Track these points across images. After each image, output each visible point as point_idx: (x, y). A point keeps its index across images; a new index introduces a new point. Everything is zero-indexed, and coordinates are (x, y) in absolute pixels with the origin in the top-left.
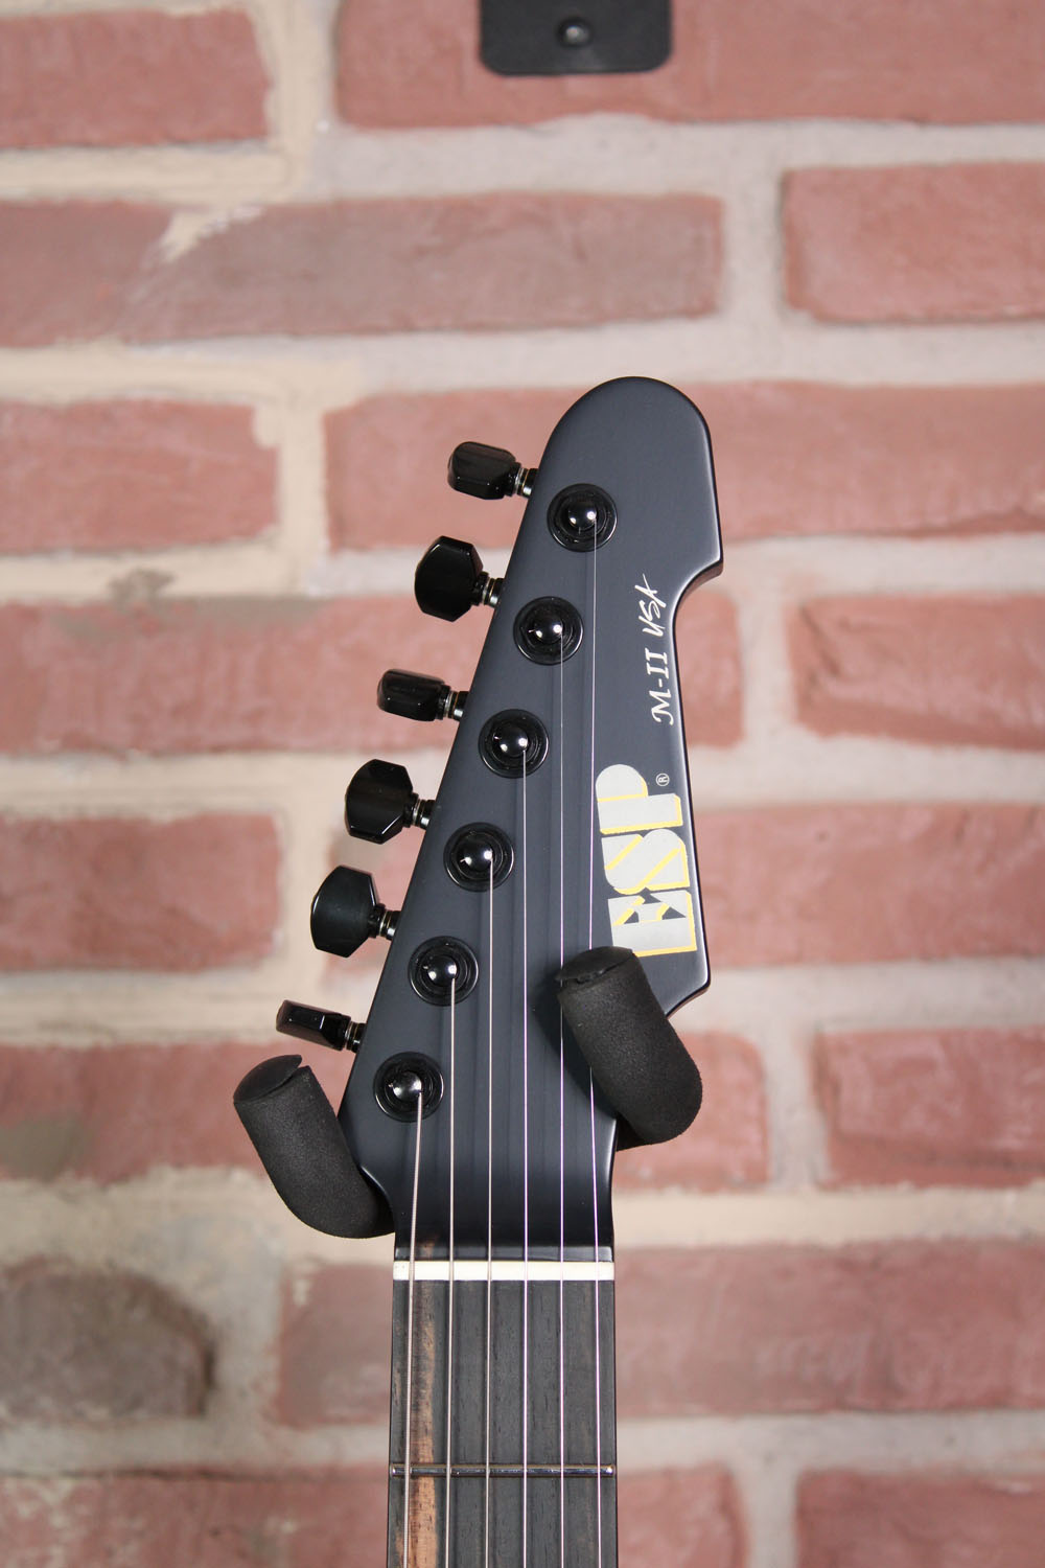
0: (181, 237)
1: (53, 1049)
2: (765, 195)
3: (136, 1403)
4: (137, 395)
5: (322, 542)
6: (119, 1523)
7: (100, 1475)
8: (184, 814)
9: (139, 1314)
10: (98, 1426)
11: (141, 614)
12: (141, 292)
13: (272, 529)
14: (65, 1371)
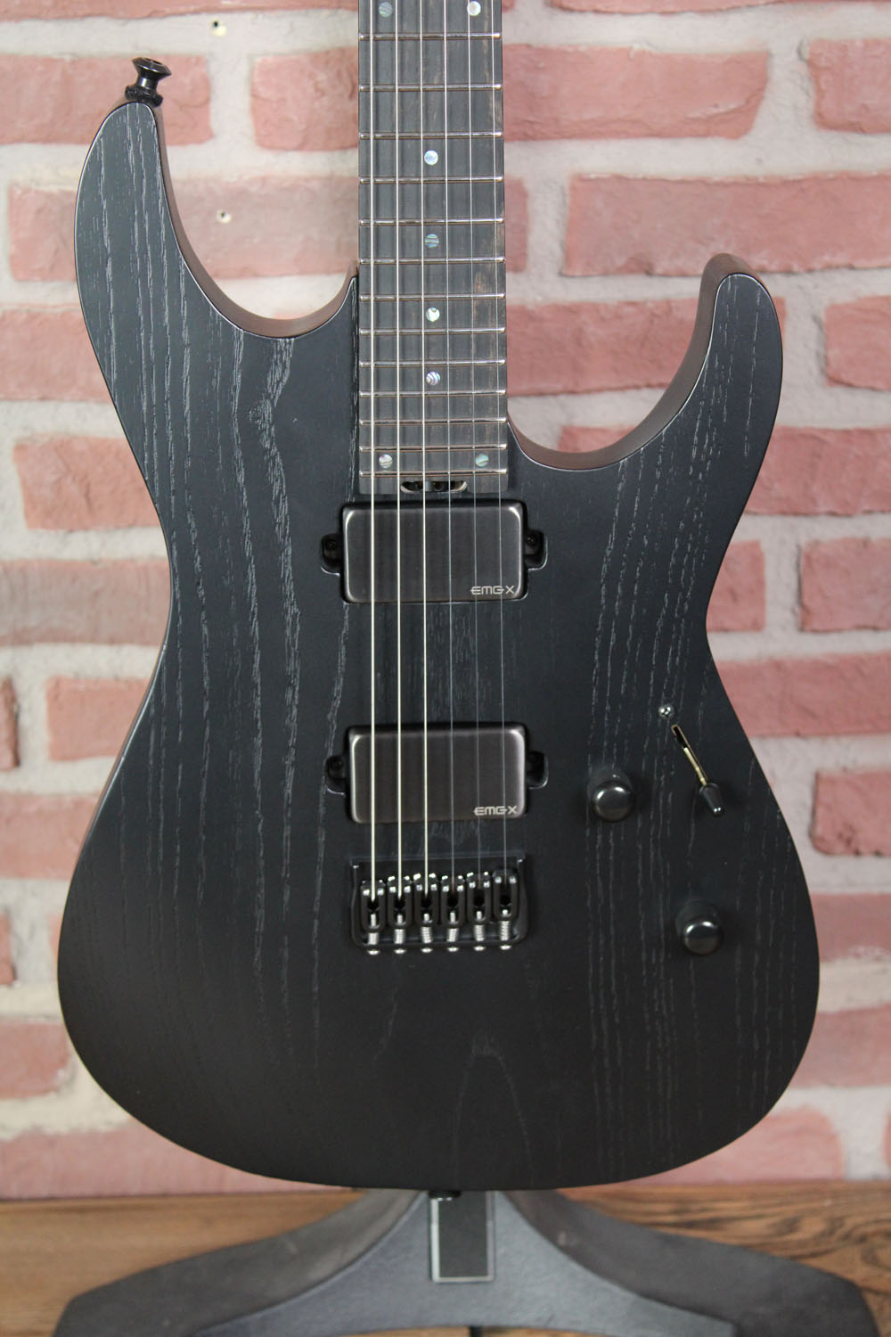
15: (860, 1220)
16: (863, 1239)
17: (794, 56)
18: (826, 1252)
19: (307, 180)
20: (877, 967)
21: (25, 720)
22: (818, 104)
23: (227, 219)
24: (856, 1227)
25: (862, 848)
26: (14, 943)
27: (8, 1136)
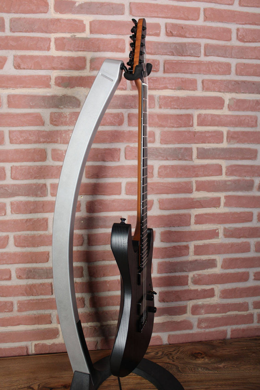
0: (77, 4)
1: (66, 76)
2: (128, 4)
3: (74, 107)
4: (73, 19)
5: (89, 33)
6: (73, 116)
7: (71, 112)
9: (74, 99)
10: (71, 108)
11: (74, 38)
12: (74, 9)
13: (85, 32)
14: (68, 104)
15: (166, 352)
16: (167, 355)
17: (156, 200)
18: (163, 357)
20: (167, 316)
21: (53, 289)
22: (160, 206)
24: (166, 353)
25: (165, 301)
26: (51, 318)
27: (50, 344)
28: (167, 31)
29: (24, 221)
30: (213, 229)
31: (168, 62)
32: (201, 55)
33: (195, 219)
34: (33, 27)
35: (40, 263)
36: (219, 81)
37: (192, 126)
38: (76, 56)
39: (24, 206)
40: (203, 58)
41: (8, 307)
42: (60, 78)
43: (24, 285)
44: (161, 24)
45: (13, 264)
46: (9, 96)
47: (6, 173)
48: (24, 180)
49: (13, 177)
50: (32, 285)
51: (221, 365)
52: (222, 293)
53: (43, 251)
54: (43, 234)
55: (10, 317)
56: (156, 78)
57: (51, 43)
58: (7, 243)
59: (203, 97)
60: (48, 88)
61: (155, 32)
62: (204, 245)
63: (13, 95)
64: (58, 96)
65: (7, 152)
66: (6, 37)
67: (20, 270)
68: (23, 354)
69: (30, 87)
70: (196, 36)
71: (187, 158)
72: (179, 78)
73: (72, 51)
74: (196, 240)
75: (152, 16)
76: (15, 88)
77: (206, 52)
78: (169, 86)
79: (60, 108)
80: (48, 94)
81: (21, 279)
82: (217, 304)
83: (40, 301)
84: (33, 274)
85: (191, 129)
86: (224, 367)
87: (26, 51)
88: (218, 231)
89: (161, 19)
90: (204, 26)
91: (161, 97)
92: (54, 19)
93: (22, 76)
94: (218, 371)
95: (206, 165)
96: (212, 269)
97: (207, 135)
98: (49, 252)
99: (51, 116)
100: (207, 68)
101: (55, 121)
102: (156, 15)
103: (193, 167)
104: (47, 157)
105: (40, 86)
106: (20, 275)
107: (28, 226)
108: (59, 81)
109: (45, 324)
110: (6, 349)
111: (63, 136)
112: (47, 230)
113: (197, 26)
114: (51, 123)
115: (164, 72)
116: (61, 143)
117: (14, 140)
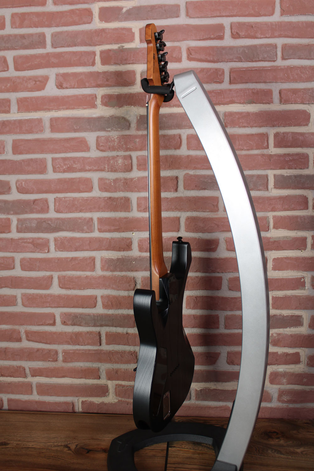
0: (124, 10)
1: (114, 94)
2: (184, 4)
3: (123, 129)
4: (120, 27)
5: (139, 42)
6: (122, 140)
7: (120, 136)
8: (126, 70)
9: (123, 120)
10: (119, 131)
11: (121, 50)
12: (120, 16)
13: (134, 41)
14: (116, 126)
19: (147, 257)
21: (102, 338)
22: (227, 247)
23: (134, 262)
25: (235, 364)
26: (100, 373)
27: (99, 403)
28: (233, 33)
29: (69, 260)
30: (296, 277)
31: (235, 70)
32: (276, 59)
33: (272, 264)
34: (76, 41)
35: (86, 308)
36: (302, 91)
37: (267, 147)
38: (124, 71)
39: (69, 242)
40: (280, 63)
41: (52, 356)
42: (107, 97)
43: (69, 333)
44: (225, 25)
45: (57, 307)
46: (51, 120)
47: (49, 206)
48: (68, 213)
49: (56, 210)
50: (78, 332)
51: (299, 450)
52: (310, 360)
53: (90, 294)
54: (89, 275)
55: (54, 367)
56: (220, 90)
57: (96, 57)
58: (51, 284)
59: (280, 112)
60: (94, 109)
61: (218, 35)
62: (284, 296)
63: (56, 118)
64: (105, 118)
65: (50, 182)
66: (48, 54)
67: (65, 315)
68: (69, 411)
69: (73, 109)
70: (270, 36)
71: (261, 188)
72: (248, 89)
73: (120, 65)
74: (275, 290)
75: (213, 16)
76: (58, 110)
77: (284, 54)
78: (236, 100)
79: (107, 131)
80: (94, 116)
81: (66, 325)
82: (303, 373)
83: (87, 352)
84: (79, 321)
85: (265, 151)
86: (302, 452)
87: (69, 68)
88: (304, 280)
89: (225, 19)
90: (281, 22)
91: (227, 114)
92: (99, 29)
93: (65, 96)
94: (292, 456)
95: (286, 196)
96: (296, 328)
97: (287, 159)
98: (97, 296)
99: (97, 140)
100: (286, 75)
101: (102, 146)
102: (218, 14)
103: (270, 199)
104: (94, 188)
105: (85, 107)
106: (65, 321)
107: (73, 265)
108: (106, 100)
109: (92, 379)
110: (50, 402)
111: (111, 163)
112: (94, 271)
113: (271, 23)
114: (97, 149)
115: (231, 83)
116: (108, 171)
117: (57, 169)
